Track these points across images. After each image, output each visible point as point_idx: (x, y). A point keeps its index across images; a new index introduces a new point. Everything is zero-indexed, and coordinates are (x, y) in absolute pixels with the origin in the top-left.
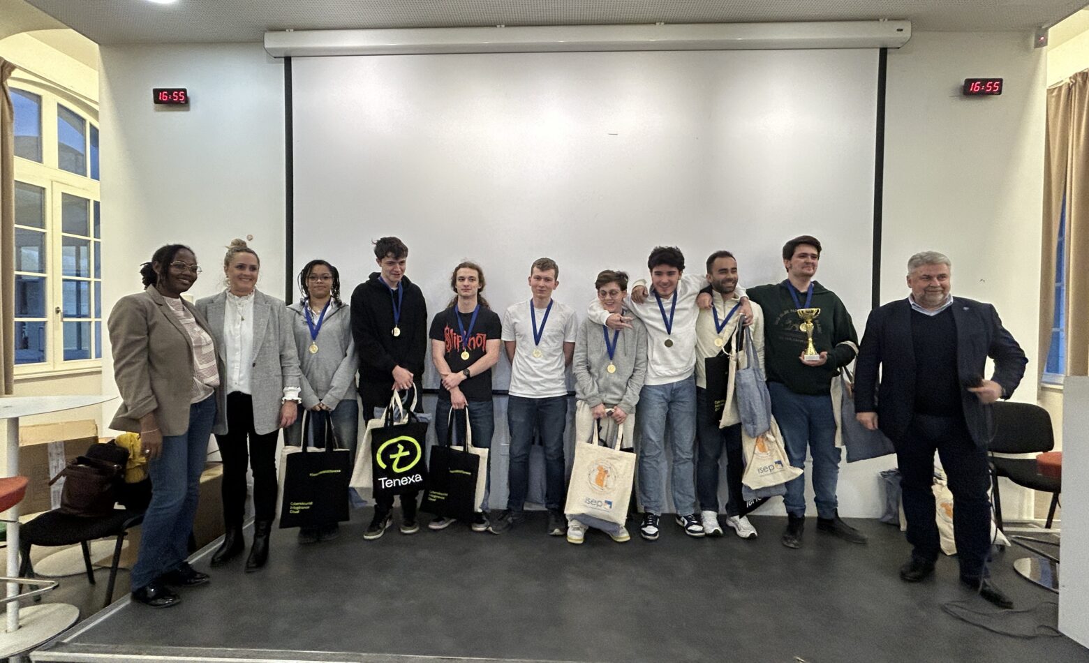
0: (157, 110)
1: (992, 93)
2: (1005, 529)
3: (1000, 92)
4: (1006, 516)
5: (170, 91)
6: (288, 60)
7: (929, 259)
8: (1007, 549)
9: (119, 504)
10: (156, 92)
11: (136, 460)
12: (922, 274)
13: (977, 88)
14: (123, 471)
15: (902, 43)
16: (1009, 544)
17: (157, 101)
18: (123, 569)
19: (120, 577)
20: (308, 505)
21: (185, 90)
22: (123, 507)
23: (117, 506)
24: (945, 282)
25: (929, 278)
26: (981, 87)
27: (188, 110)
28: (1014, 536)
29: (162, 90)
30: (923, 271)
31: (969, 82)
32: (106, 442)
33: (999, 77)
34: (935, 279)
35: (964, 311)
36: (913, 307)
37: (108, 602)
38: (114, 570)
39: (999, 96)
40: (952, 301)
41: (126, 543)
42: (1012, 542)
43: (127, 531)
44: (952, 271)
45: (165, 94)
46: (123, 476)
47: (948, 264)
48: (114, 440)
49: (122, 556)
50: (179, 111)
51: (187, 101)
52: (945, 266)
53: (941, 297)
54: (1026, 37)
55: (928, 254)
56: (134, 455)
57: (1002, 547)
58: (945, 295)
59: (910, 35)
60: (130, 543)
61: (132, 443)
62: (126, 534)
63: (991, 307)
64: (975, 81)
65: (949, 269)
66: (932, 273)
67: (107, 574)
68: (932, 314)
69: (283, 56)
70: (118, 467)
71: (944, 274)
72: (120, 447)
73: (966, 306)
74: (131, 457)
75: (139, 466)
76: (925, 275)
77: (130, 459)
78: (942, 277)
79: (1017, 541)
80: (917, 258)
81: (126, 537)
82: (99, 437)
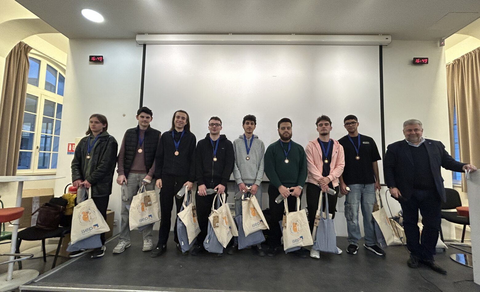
0: (90, 64)
1: (424, 63)
3: (427, 63)
5: (96, 57)
6: (145, 46)
7: (410, 123)
8: (446, 250)
10: (91, 57)
11: (71, 205)
13: (418, 61)
14: (65, 209)
15: (388, 43)
16: (446, 247)
17: (91, 60)
21: (102, 57)
24: (418, 132)
25: (411, 130)
26: (420, 61)
27: (103, 64)
28: (449, 245)
29: (93, 56)
31: (415, 59)
32: (58, 197)
33: (427, 57)
34: (413, 131)
35: (429, 144)
37: (54, 266)
38: (57, 256)
39: (427, 64)
43: (65, 235)
45: (94, 58)
46: (64, 211)
47: (420, 125)
48: (62, 197)
50: (99, 64)
51: (103, 60)
52: (418, 125)
54: (436, 43)
56: (70, 202)
57: (444, 249)
59: (391, 41)
61: (70, 198)
62: (64, 237)
64: (417, 58)
66: (412, 128)
67: (53, 258)
68: (418, 146)
69: (143, 44)
70: (63, 208)
72: (65, 199)
73: (430, 142)
75: (71, 207)
76: (409, 129)
77: (68, 204)
78: (416, 130)
82: (55, 195)
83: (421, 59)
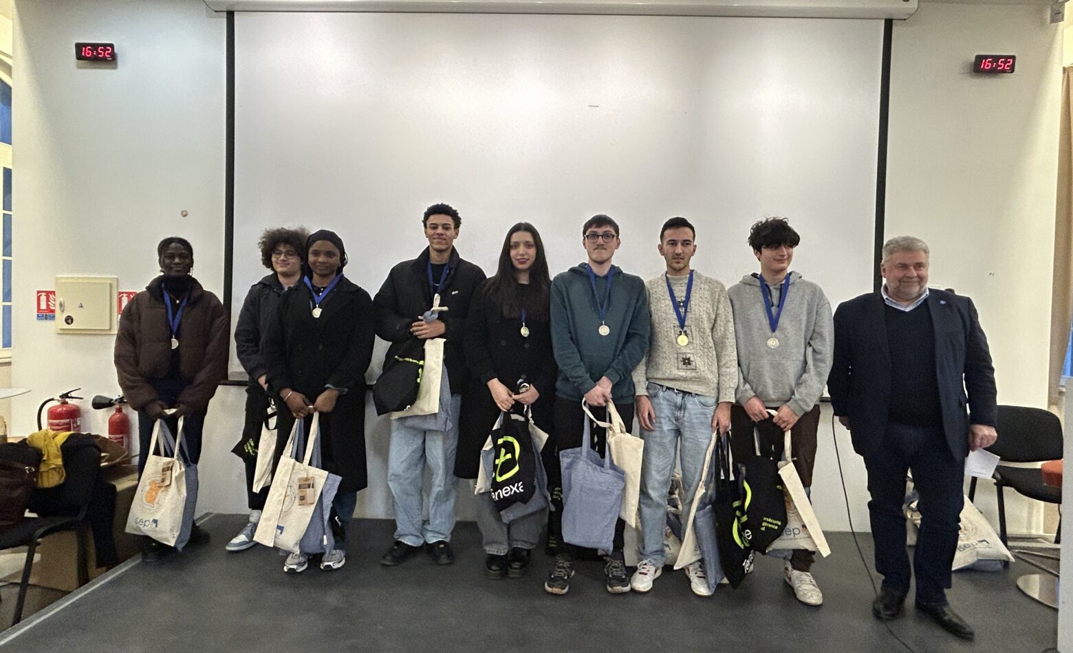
0: (79, 67)
1: (1004, 71)
2: (1010, 544)
3: (1012, 70)
4: (1011, 530)
5: (94, 46)
6: (230, 15)
7: (906, 246)
8: (1011, 566)
9: (31, 511)
10: (79, 47)
11: (51, 462)
12: (898, 262)
13: (988, 66)
14: (37, 473)
15: (909, 14)
16: (1012, 559)
17: (80, 57)
18: (34, 586)
19: (30, 593)
22: (34, 515)
23: (27, 514)
25: (905, 267)
26: (992, 65)
27: (115, 67)
28: (1017, 551)
29: (85, 45)
30: (898, 258)
31: (980, 58)
32: (16, 442)
33: (1012, 54)
34: (912, 268)
35: (941, 305)
36: (886, 301)
37: (17, 619)
38: (24, 585)
39: (1011, 74)
40: (928, 293)
41: (37, 557)
42: (1015, 557)
43: (39, 541)
45: (89, 49)
46: (35, 479)
48: (25, 439)
49: (33, 570)
50: (106, 68)
51: (113, 57)
52: (923, 253)
53: (917, 289)
54: (1041, 12)
55: (905, 239)
56: (48, 456)
59: (916, 7)
60: (42, 557)
61: (46, 443)
62: (39, 544)
63: (968, 302)
64: (986, 57)
66: (909, 261)
68: (908, 310)
69: (225, 10)
70: (29, 470)
71: (922, 263)
72: (33, 448)
73: (943, 300)
74: (45, 458)
75: (54, 468)
76: (900, 263)
77: (44, 461)
78: (919, 266)
79: (1021, 556)
80: (893, 244)
81: (37, 548)
82: (8, 436)
83: (996, 58)
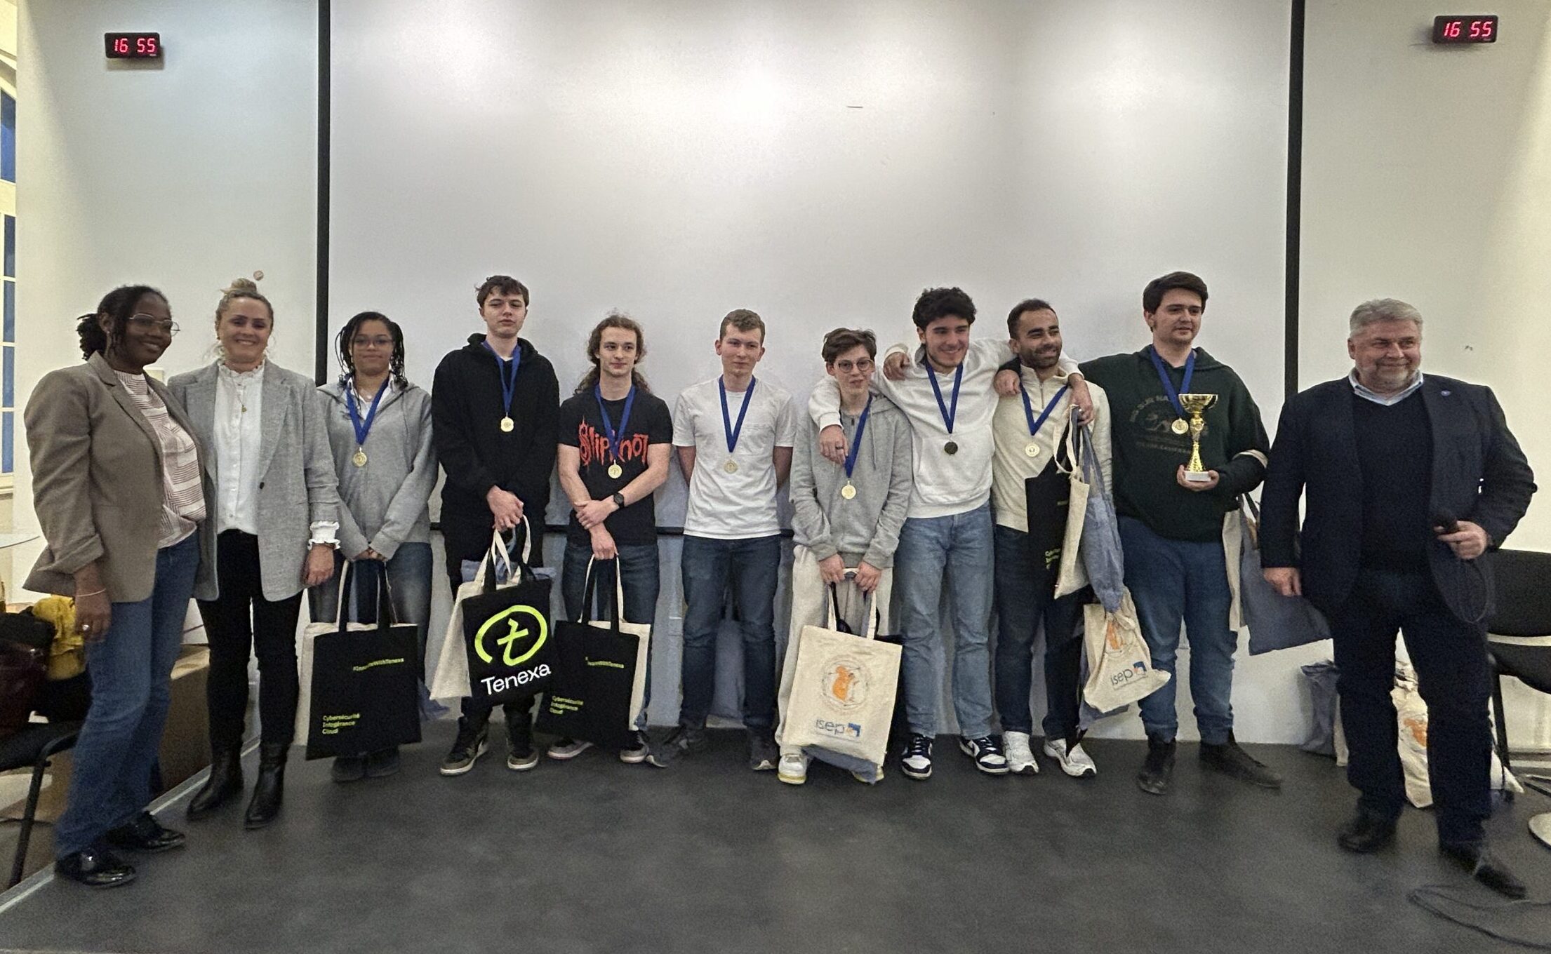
0: (110, 68)
1: (1479, 40)
2: (1513, 763)
3: (1493, 38)
4: (1514, 742)
7: (1387, 312)
8: (1516, 799)
9: (39, 714)
10: (110, 39)
11: (67, 642)
12: (1374, 336)
13: (1455, 32)
14: (46, 659)
16: (1520, 789)
17: (111, 53)
18: (42, 824)
19: (36, 835)
20: (353, 720)
21: (156, 36)
22: (43, 720)
23: (34, 718)
24: (1412, 350)
25: (1385, 343)
27: (161, 68)
28: (1528, 776)
29: (119, 36)
30: (1375, 331)
31: (1442, 22)
32: (18, 612)
33: (1493, 14)
34: (1396, 345)
35: (1444, 397)
36: (1357, 392)
37: (17, 877)
38: (28, 823)
40: (1422, 380)
41: (47, 780)
42: (1526, 785)
43: (49, 759)
44: (1424, 334)
45: (124, 42)
46: (44, 667)
47: (1417, 322)
48: (31, 608)
49: (41, 798)
50: (145, 68)
51: (159, 52)
52: (1413, 324)
53: (1403, 375)
55: (1385, 303)
56: (63, 633)
57: (1509, 795)
58: (1411, 372)
60: (54, 781)
61: (61, 613)
62: (49, 764)
63: (1487, 391)
64: (1452, 19)
65: (1419, 330)
66: (1390, 335)
67: (17, 830)
68: (1389, 403)
70: (36, 654)
71: (1410, 338)
72: (41, 620)
73: (1445, 390)
74: (58, 635)
75: (71, 651)
76: (1377, 339)
77: (57, 640)
78: (1407, 342)
79: (1532, 783)
80: (1366, 310)
81: (47, 769)
82: (7, 603)
83: (1468, 20)
